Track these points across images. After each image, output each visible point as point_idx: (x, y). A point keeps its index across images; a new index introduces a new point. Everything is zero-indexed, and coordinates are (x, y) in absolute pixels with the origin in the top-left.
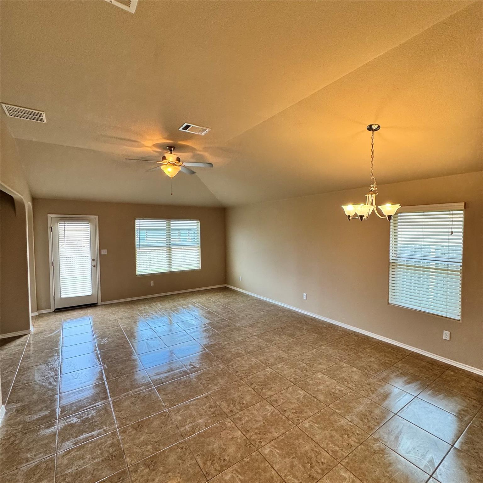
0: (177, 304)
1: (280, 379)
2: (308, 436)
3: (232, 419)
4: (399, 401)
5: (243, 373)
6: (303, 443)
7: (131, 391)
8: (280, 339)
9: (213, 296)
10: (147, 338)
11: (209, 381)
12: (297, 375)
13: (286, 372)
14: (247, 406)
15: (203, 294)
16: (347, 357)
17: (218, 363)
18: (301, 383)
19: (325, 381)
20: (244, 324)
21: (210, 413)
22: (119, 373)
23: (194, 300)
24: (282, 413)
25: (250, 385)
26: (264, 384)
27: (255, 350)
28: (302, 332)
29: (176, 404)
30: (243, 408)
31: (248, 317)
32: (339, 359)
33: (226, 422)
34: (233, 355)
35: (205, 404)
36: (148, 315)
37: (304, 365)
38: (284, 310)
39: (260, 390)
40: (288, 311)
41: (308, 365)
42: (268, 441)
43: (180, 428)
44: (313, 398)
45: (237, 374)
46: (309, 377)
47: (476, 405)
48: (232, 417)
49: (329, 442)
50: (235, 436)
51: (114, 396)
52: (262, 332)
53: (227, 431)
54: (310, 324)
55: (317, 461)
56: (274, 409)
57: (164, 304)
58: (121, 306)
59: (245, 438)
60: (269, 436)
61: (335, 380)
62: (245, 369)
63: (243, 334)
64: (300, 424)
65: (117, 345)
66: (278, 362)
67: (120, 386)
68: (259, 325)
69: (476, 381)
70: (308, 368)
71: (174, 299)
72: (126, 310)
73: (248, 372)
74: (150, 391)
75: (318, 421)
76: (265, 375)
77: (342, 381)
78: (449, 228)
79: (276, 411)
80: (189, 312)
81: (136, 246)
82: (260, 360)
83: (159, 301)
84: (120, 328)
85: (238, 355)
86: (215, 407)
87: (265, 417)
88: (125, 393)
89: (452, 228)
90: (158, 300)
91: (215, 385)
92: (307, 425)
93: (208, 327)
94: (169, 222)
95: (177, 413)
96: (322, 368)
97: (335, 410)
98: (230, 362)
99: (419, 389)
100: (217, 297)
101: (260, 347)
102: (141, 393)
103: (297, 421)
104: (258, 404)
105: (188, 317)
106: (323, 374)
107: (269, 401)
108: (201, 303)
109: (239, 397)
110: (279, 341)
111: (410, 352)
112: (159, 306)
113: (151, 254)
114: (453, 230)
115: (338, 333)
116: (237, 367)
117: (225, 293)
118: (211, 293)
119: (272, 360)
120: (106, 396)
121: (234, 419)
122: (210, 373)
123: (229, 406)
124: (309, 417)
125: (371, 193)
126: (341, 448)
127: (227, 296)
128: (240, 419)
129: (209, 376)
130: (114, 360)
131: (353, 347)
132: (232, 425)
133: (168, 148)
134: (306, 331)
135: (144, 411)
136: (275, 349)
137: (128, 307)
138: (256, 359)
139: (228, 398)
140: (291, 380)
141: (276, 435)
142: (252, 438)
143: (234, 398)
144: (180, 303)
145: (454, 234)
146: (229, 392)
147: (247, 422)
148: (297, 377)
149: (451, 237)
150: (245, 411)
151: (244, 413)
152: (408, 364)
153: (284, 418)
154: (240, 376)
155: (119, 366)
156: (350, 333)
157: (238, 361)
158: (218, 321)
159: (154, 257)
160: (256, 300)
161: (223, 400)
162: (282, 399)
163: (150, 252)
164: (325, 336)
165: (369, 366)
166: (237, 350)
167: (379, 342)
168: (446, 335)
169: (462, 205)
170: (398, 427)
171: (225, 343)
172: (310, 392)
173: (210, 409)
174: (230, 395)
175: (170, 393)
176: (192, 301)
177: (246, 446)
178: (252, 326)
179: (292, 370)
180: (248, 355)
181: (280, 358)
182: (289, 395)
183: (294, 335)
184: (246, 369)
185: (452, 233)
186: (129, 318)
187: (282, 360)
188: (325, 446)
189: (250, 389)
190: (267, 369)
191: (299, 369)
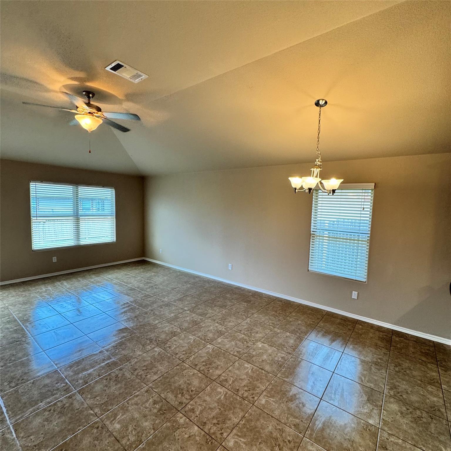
0: (89, 281)
1: (224, 354)
2: (267, 414)
3: (184, 413)
4: (332, 359)
5: (183, 354)
6: (265, 423)
7: (41, 402)
8: (213, 312)
9: (131, 270)
10: (55, 327)
11: (146, 370)
12: (240, 348)
13: (227, 346)
14: (198, 393)
15: (119, 269)
16: (278, 323)
17: (153, 346)
18: (245, 356)
19: (266, 350)
20: (172, 298)
21: (155, 411)
22: (19, 380)
23: (110, 276)
24: (236, 393)
25: (194, 367)
26: (209, 363)
27: (191, 326)
28: (232, 302)
29: (110, 408)
30: (194, 396)
31: (175, 291)
32: (272, 325)
33: (178, 419)
34: (167, 334)
35: (147, 401)
36: (53, 298)
37: (243, 335)
38: (209, 281)
39: (206, 372)
40: (213, 282)
41: (246, 336)
42: (229, 431)
43: (120, 440)
44: (260, 370)
45: (177, 356)
46: (250, 348)
47: (385, 352)
48: (183, 410)
49: (289, 416)
50: (192, 434)
51: (16, 415)
52: (194, 305)
53: (181, 430)
54: (237, 294)
55: (284, 441)
56: (226, 390)
57: (72, 283)
58: (11, 288)
59: (203, 433)
60: (229, 424)
61: (275, 347)
62: (184, 349)
63: (174, 310)
64: (257, 402)
65: (11, 340)
66: (217, 336)
67: (24, 399)
68: (188, 298)
69: (379, 331)
70: (247, 338)
71: (84, 276)
72: (19, 293)
73: (189, 352)
74: (70, 397)
75: (272, 395)
76: (208, 353)
77: (281, 347)
78: (361, 205)
79: (229, 392)
80: (106, 290)
81: (31, 215)
82: (199, 337)
83: (65, 280)
84: (14, 317)
85: (174, 334)
86: (160, 402)
87: (219, 401)
88: (32, 407)
89: (364, 205)
90: (64, 278)
91: (155, 374)
92: (263, 402)
93: (132, 305)
94: (76, 188)
95: (113, 420)
96: (260, 337)
97: (284, 379)
98: (167, 343)
99: (343, 345)
100: (136, 271)
101: (195, 323)
102: (58, 403)
103: (252, 399)
104: (208, 387)
105: (105, 296)
106: (263, 343)
107: (219, 382)
108: (119, 279)
109: (185, 383)
110: (213, 313)
111: (326, 312)
112: (65, 286)
113: (46, 225)
114: (365, 206)
115: (264, 300)
116: (175, 348)
117: (144, 267)
118: (128, 267)
119: (210, 335)
120: (3, 418)
121: (186, 412)
122: (146, 361)
123: (176, 397)
124: (263, 392)
125: (316, 167)
126: (301, 419)
127: (148, 270)
128: (193, 411)
129: (145, 364)
130: (10, 363)
131: (281, 313)
132: (185, 421)
133: (84, 93)
134: (236, 300)
135: (65, 428)
136: (210, 322)
137: (22, 290)
138: (194, 336)
139: (173, 388)
140: (235, 354)
141: (236, 420)
142: (212, 431)
143: (180, 386)
144: (92, 280)
145: (365, 209)
146: (173, 379)
147: (201, 412)
148: (240, 350)
149: (362, 212)
150: (196, 400)
151: (196, 403)
152: (327, 323)
153: (239, 399)
154: (182, 358)
155: (18, 370)
156: (275, 299)
157: (175, 341)
158: (143, 298)
159: (50, 229)
160: (179, 272)
161: (169, 391)
162: (231, 376)
163: (45, 222)
164: (253, 304)
165: (299, 329)
166: (171, 329)
167: (300, 306)
168: (355, 295)
169: (373, 186)
170: (339, 385)
171: (157, 322)
172: (256, 365)
173: (155, 405)
174: (174, 383)
175: (99, 395)
176: (107, 277)
177: (207, 443)
178: (180, 300)
179: (233, 343)
180: (185, 332)
181: (218, 332)
182: (237, 372)
183: (225, 306)
184: (186, 349)
185: (364, 208)
186: (24, 303)
187: (220, 333)
188: (286, 421)
189: (196, 371)
190: (208, 346)
191: (239, 341)
